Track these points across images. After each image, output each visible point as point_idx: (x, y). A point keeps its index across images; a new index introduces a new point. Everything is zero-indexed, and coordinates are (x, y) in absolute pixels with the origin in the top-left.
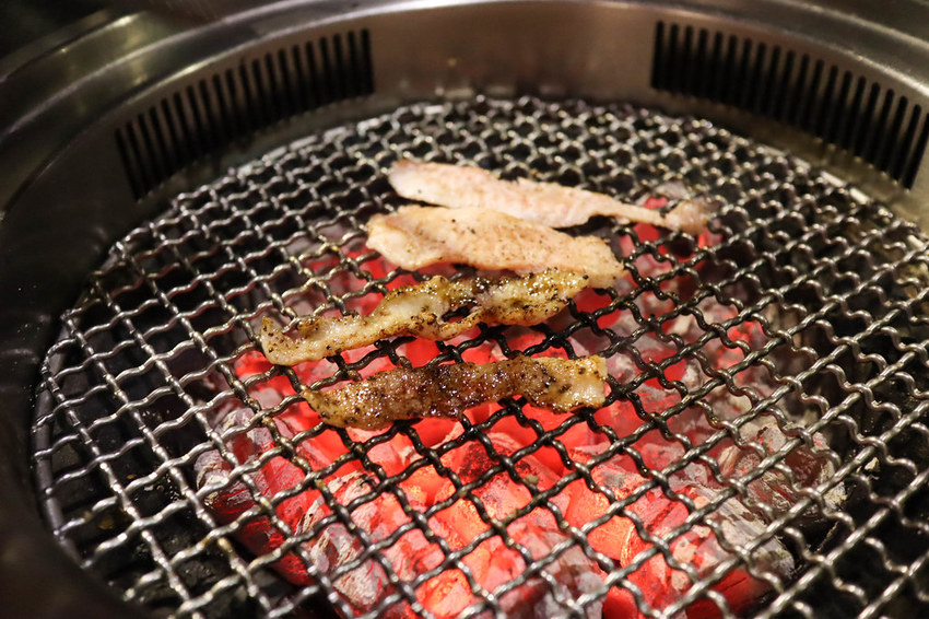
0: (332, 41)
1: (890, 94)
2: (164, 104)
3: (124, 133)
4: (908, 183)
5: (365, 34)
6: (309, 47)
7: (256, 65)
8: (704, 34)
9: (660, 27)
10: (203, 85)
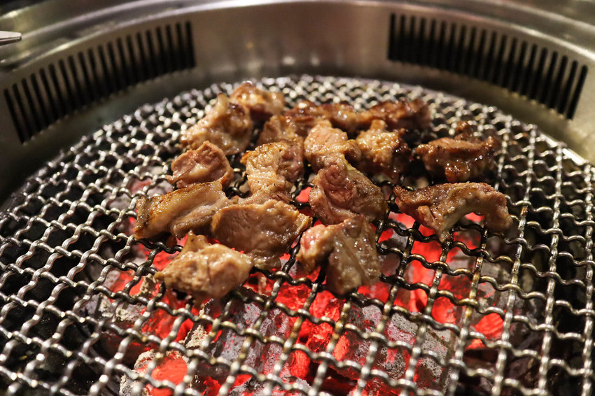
0: (167, 28)
1: (555, 56)
2: (42, 72)
3: (11, 93)
4: (570, 116)
5: (188, 26)
6: (148, 34)
7: (110, 47)
8: (423, 21)
9: (393, 17)
10: (71, 60)
